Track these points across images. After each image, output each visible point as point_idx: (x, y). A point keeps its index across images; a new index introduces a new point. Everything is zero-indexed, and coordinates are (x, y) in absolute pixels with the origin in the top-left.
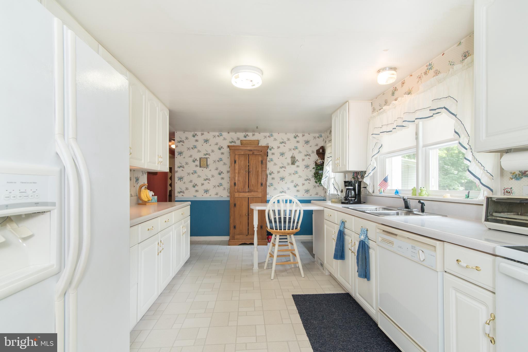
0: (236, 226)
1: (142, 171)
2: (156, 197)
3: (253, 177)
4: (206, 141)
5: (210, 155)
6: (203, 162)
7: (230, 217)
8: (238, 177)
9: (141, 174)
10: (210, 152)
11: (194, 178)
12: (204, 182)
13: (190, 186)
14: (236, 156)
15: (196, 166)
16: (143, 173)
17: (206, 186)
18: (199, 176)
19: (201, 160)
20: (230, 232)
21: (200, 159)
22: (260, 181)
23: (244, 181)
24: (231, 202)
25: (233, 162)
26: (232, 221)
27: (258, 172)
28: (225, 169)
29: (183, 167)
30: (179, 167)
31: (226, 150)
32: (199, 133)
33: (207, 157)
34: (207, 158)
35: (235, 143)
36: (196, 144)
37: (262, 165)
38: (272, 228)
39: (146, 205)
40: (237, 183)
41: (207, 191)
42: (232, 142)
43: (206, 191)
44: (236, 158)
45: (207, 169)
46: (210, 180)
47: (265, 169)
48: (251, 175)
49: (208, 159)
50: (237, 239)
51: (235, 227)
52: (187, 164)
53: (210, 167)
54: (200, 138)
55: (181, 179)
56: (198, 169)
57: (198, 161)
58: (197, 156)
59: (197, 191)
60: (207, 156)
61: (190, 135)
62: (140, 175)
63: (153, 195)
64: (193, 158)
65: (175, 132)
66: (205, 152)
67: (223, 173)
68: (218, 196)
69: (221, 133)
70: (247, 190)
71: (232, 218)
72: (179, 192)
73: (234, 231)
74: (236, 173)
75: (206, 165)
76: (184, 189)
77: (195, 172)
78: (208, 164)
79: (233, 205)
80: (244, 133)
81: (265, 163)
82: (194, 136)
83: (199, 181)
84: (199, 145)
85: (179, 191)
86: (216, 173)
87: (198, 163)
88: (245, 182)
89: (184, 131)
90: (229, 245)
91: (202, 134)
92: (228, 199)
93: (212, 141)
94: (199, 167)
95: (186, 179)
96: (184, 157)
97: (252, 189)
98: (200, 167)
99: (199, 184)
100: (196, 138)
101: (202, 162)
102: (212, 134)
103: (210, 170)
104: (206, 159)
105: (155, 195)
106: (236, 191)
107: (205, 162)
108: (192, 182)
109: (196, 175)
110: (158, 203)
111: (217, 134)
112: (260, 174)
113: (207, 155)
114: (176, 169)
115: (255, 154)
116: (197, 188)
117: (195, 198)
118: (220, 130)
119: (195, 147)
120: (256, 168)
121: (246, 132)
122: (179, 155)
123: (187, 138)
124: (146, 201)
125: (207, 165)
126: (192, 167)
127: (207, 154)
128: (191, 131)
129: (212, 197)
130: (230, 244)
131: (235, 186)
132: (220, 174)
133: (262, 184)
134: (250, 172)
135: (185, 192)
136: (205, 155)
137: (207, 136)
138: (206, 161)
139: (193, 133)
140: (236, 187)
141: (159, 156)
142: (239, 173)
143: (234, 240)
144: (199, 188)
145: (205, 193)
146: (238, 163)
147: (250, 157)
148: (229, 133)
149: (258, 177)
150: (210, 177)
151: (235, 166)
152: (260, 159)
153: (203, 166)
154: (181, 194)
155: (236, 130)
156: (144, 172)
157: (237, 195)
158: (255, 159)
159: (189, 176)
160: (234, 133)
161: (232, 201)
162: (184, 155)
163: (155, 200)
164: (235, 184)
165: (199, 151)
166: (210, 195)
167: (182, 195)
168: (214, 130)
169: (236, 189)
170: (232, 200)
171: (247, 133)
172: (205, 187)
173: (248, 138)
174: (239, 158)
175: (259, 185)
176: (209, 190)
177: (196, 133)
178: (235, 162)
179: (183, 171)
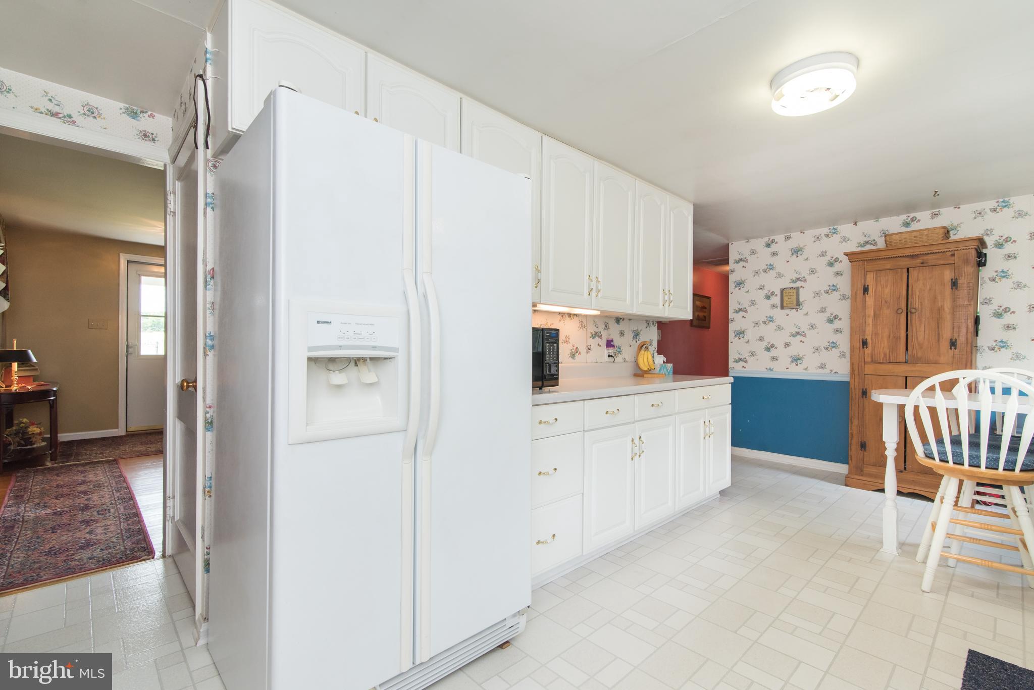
0: (867, 444)
1: (648, 321)
2: (670, 366)
3: (923, 325)
4: (797, 251)
5: (805, 281)
6: (790, 297)
7: (851, 420)
8: (875, 325)
9: (646, 325)
10: (805, 273)
11: (768, 332)
12: (791, 340)
13: (759, 347)
14: (867, 276)
15: (774, 306)
16: (648, 324)
17: (797, 348)
18: (779, 328)
19: (784, 293)
20: (851, 456)
21: (782, 291)
22: (947, 334)
23: (892, 335)
24: (852, 386)
25: (858, 292)
26: (854, 429)
27: (940, 310)
28: (843, 309)
29: (745, 310)
30: (737, 312)
31: (845, 265)
32: (779, 238)
33: (800, 286)
34: (798, 289)
35: (875, 244)
36: (772, 260)
37: (957, 292)
38: (929, 456)
39: (643, 376)
40: (869, 341)
41: (799, 359)
42: (867, 243)
43: (796, 360)
44: (868, 279)
45: (797, 311)
46: (805, 336)
47: (966, 303)
48: (914, 319)
49: (801, 290)
50: (870, 475)
51: (863, 446)
52: (753, 303)
53: (805, 308)
54: (782, 246)
55: (740, 334)
56: (778, 314)
57: (776, 295)
58: (776, 286)
59: (774, 359)
60: (799, 284)
61: (758, 244)
62: (642, 327)
63: (664, 362)
64: (765, 291)
65: (730, 245)
66: (795, 276)
67: (840, 319)
68: (827, 371)
69: (835, 227)
70: (902, 358)
71: (855, 422)
72: (737, 361)
73: (862, 455)
74: (869, 316)
75: (795, 303)
76: (746, 355)
77: (771, 319)
78: (801, 300)
79: (858, 393)
80: (903, 217)
81: (965, 285)
82: (768, 246)
83: (779, 339)
84: (778, 262)
85: (737, 359)
86: (820, 320)
87: (776, 300)
88: (897, 338)
89: (748, 239)
90: (846, 485)
91: (788, 238)
92: (847, 379)
93: (812, 249)
94: (779, 308)
95: (751, 335)
96: (748, 291)
97: (919, 355)
98: (782, 308)
99: (780, 344)
100: (774, 248)
101: (785, 299)
102: (810, 233)
103: (807, 314)
104: (795, 291)
105: (668, 362)
106: (868, 359)
107: (794, 298)
108: (764, 341)
109: (772, 326)
110: (673, 377)
111: (825, 230)
112: (947, 316)
113: (799, 282)
114: (731, 315)
115: (930, 264)
116: (773, 352)
117: (772, 372)
118: (832, 222)
119: (771, 267)
120: (934, 300)
121: (908, 212)
122: (737, 288)
123: (753, 252)
124: (644, 371)
125: (798, 304)
126: (764, 308)
127: (798, 279)
128: (762, 237)
129: (809, 372)
130: (848, 483)
131: (863, 348)
132: (830, 321)
133: (953, 344)
134: (911, 313)
135: (750, 359)
136: (794, 282)
137: (797, 239)
138: (795, 294)
139: (766, 239)
140: (868, 351)
141: (667, 291)
142: (876, 316)
143: (862, 476)
144: (779, 352)
145: (794, 364)
146: (875, 292)
147: (914, 273)
148: (855, 224)
149: (938, 323)
150: (804, 328)
151: (864, 301)
152: (948, 275)
153: (788, 305)
154: (741, 363)
155: (876, 213)
156: (651, 323)
157: (869, 369)
158: (930, 278)
159: (756, 328)
160: (871, 222)
161: (857, 384)
162: (747, 286)
163: (667, 370)
164: (865, 343)
165: (780, 275)
166: (806, 369)
167: (743, 367)
168: (817, 224)
169: (868, 354)
170: (857, 380)
171: (912, 215)
172: (794, 351)
173: (915, 226)
174: (876, 280)
175: (945, 344)
176: (804, 358)
177: (772, 238)
178: (866, 290)
179: (745, 318)
